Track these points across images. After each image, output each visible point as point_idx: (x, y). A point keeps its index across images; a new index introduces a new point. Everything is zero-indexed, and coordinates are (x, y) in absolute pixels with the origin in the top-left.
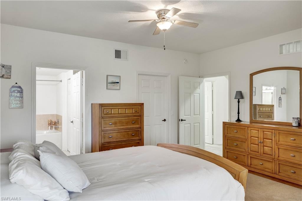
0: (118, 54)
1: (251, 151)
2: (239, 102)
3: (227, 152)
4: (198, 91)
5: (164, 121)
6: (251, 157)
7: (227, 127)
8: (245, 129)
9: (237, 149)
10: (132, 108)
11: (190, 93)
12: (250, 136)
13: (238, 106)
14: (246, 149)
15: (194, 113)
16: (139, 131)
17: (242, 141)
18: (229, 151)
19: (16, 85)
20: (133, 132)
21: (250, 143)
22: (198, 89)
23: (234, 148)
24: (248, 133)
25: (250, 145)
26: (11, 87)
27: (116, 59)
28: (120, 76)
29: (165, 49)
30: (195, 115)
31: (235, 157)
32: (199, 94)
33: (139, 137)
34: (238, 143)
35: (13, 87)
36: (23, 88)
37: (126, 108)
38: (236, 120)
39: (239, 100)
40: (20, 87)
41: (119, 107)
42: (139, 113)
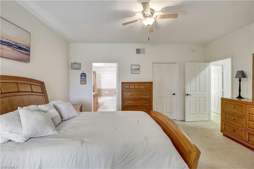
0: (138, 51)
1: (249, 127)
2: (240, 81)
3: (225, 124)
4: (203, 72)
5: (173, 95)
6: (249, 133)
7: (225, 102)
8: (243, 105)
9: (233, 123)
10: (144, 85)
11: (196, 75)
12: (248, 112)
13: (239, 84)
14: (244, 124)
15: (200, 90)
16: (149, 100)
17: (239, 117)
18: (226, 123)
19: (83, 73)
20: (145, 101)
21: (248, 119)
22: (203, 71)
23: (231, 122)
24: (246, 110)
25: (248, 122)
26: (81, 74)
27: (137, 54)
28: (139, 65)
29: (149, 40)
30: (200, 91)
31: (232, 130)
32: (204, 75)
33: (149, 104)
34: (235, 117)
35: (82, 74)
36: (86, 74)
37: (140, 85)
38: (237, 97)
39: (240, 78)
40: (85, 74)
41: (135, 84)
42: (149, 88)
